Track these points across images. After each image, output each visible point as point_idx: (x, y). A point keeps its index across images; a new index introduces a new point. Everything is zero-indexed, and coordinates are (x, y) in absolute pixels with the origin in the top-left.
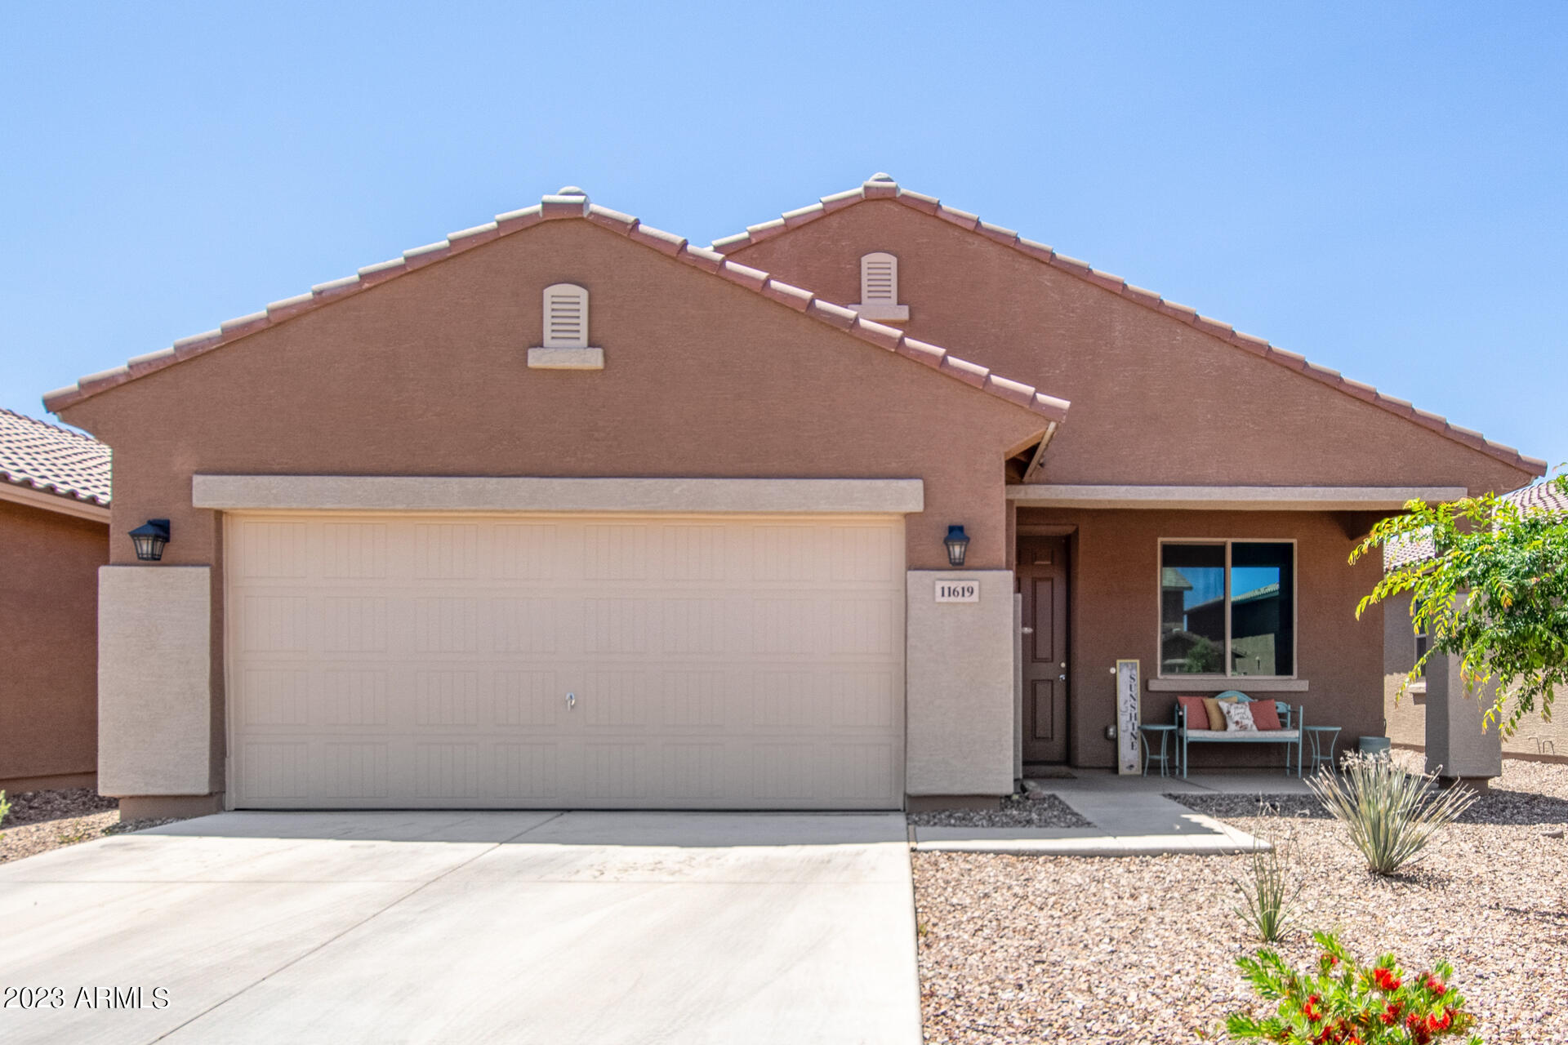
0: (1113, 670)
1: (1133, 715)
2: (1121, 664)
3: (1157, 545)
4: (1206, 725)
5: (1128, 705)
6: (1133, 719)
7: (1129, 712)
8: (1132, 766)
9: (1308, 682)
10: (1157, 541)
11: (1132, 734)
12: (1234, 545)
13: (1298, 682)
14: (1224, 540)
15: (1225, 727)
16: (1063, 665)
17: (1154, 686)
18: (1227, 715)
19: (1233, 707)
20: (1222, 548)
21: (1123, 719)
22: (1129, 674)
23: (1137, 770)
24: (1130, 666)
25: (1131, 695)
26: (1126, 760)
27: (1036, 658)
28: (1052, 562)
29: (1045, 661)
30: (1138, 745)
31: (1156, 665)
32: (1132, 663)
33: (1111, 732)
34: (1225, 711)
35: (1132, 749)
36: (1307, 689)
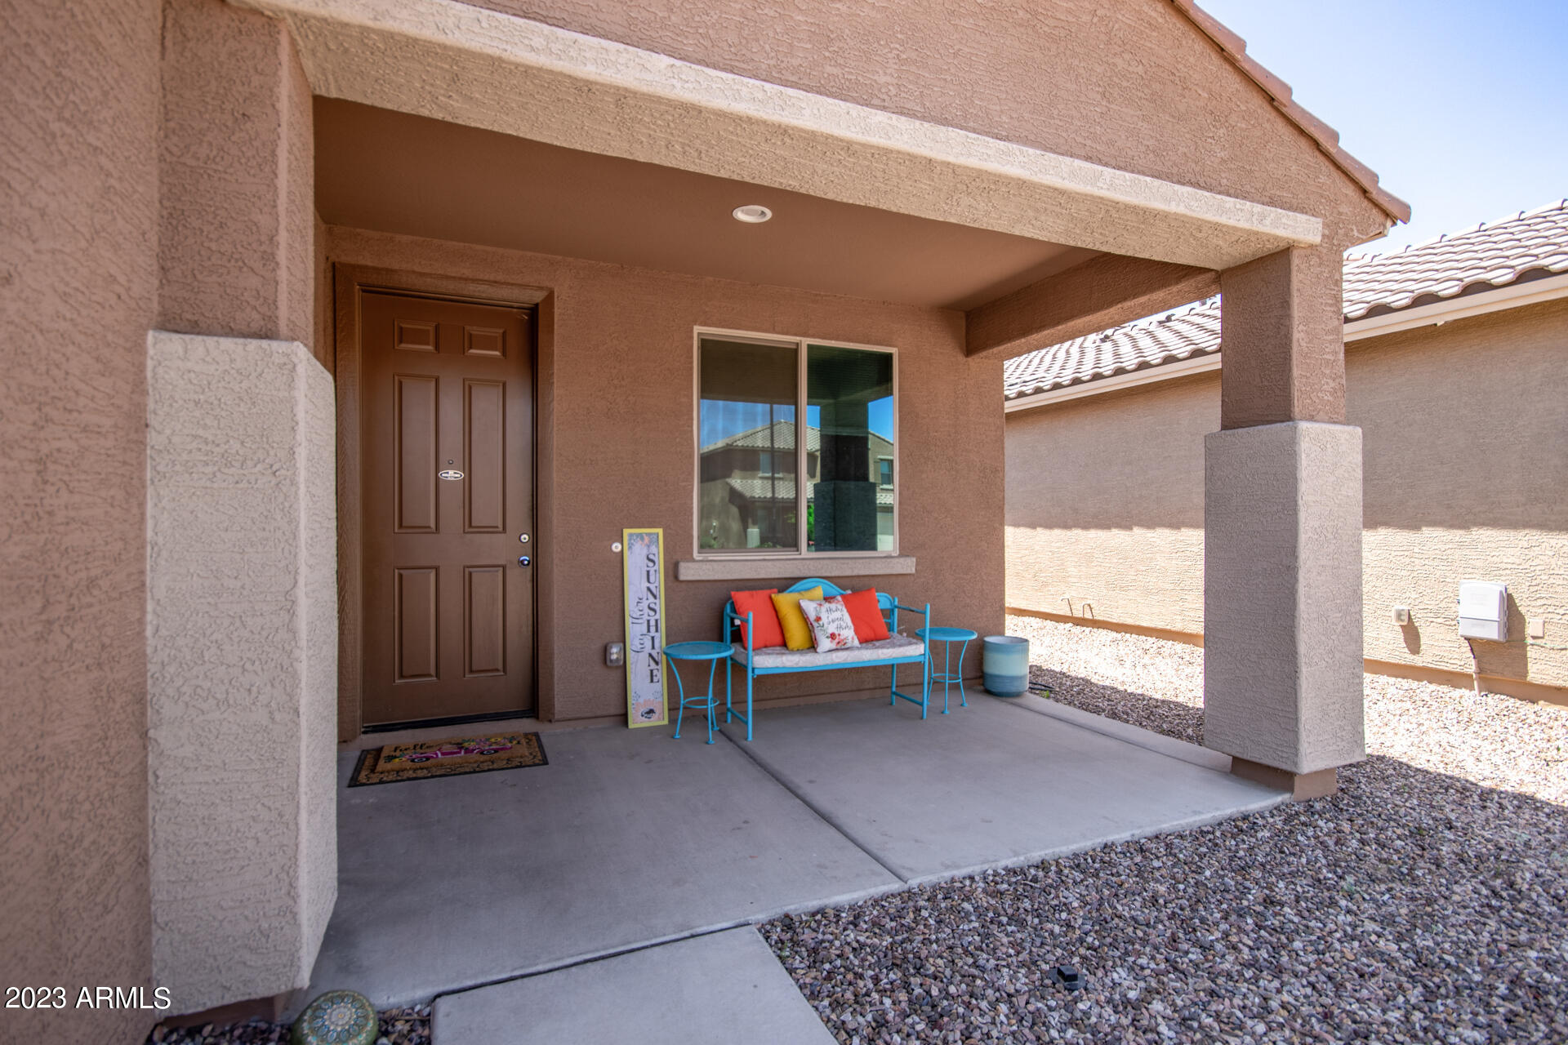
0: (616, 547)
1: (653, 623)
2: (631, 535)
3: (692, 338)
4: (778, 639)
5: (645, 604)
6: (653, 629)
7: (646, 617)
8: (651, 711)
9: (914, 559)
10: (692, 331)
11: (650, 655)
12: (810, 347)
13: (902, 560)
14: (797, 339)
15: (812, 646)
16: (525, 538)
17: (688, 572)
18: (815, 624)
19: (823, 609)
20: (794, 352)
21: (635, 631)
22: (645, 552)
23: (661, 719)
24: (647, 539)
25: (649, 589)
26: (641, 701)
27: (470, 526)
28: (504, 353)
29: (490, 530)
30: (661, 674)
31: (692, 536)
32: (649, 534)
33: (615, 653)
34: (812, 616)
35: (652, 681)
36: (913, 571)
